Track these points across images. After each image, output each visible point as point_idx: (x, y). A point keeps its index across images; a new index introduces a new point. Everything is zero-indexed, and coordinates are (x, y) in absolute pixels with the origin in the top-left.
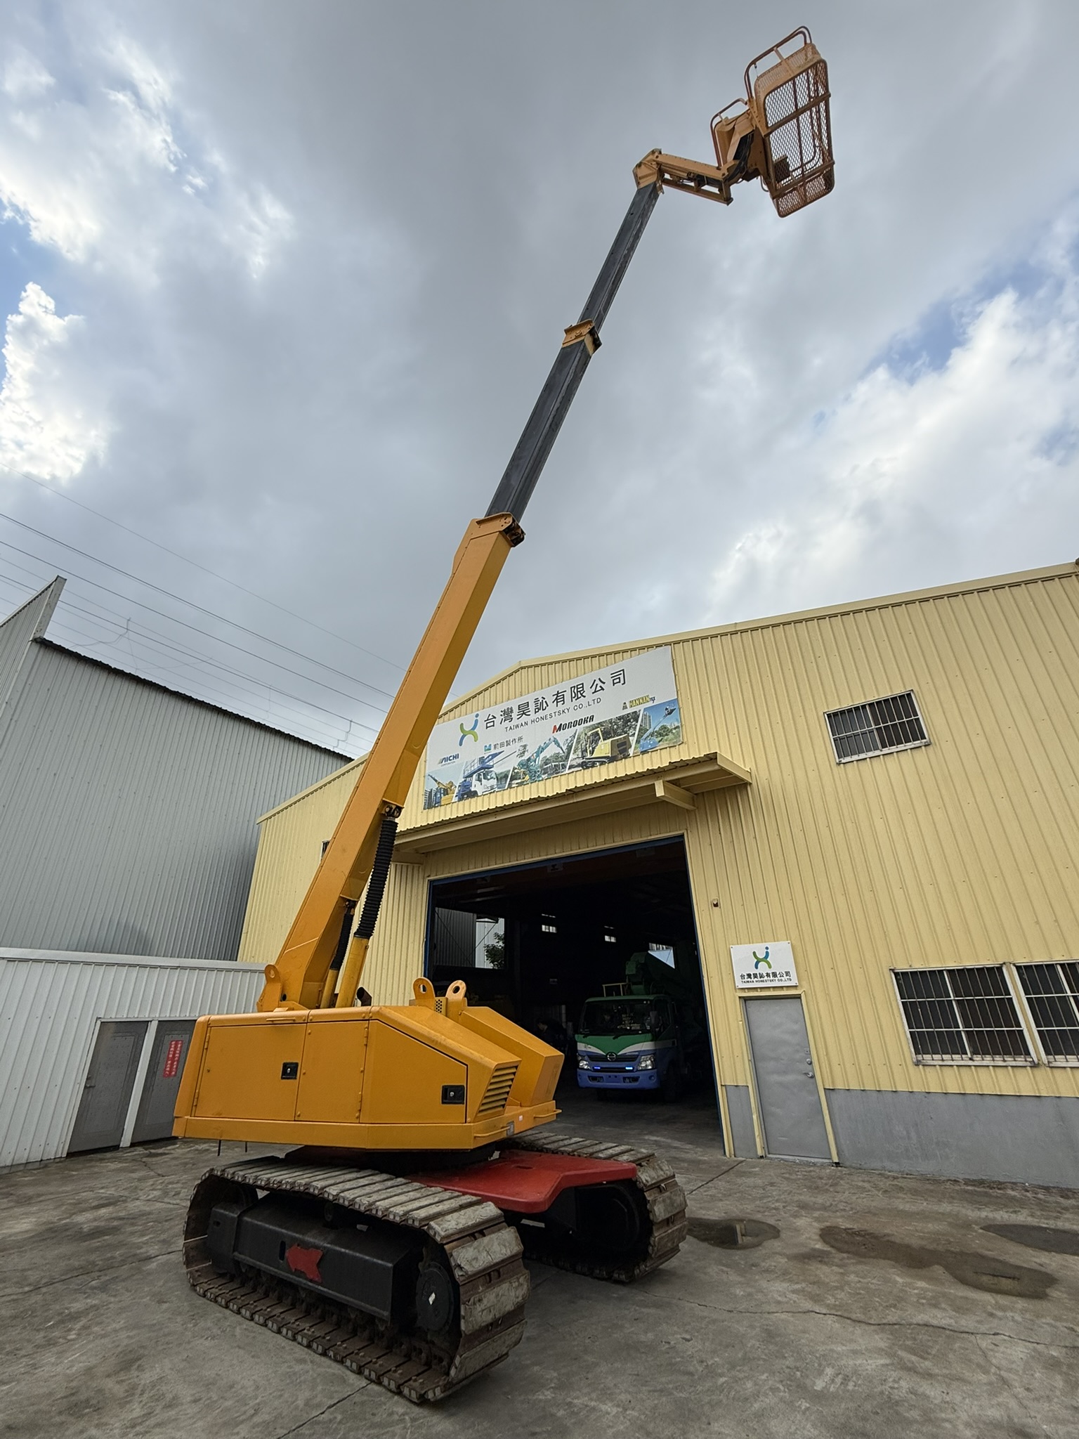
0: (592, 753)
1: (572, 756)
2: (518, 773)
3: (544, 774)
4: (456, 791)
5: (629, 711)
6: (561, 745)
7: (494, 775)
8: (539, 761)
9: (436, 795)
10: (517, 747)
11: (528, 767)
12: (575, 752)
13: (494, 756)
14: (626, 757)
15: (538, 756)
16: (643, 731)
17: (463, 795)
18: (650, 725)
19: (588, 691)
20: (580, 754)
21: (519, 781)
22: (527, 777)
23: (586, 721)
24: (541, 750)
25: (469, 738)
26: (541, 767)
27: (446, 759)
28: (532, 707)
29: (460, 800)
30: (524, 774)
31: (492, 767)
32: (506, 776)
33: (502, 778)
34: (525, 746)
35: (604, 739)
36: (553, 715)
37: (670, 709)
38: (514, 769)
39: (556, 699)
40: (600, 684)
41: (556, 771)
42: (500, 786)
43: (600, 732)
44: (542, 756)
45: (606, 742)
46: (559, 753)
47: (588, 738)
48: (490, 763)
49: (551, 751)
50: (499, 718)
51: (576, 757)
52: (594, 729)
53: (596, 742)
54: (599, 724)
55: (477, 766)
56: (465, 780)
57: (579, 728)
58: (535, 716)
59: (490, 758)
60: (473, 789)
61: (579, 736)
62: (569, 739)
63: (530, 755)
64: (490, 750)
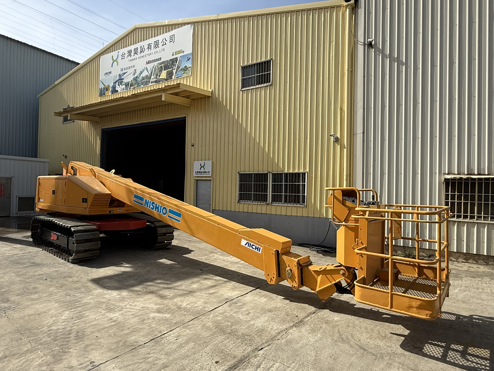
0: (159, 76)
1: (152, 77)
2: (133, 83)
3: (142, 85)
4: (111, 90)
5: (175, 57)
6: (149, 71)
7: (124, 83)
8: (140, 78)
9: (103, 90)
10: (132, 70)
11: (136, 80)
12: (153, 75)
13: (124, 73)
14: (171, 80)
15: (140, 76)
16: (178, 67)
17: (113, 92)
18: (181, 65)
19: (160, 44)
20: (155, 76)
21: (133, 87)
22: (136, 86)
24: (141, 73)
25: (115, 63)
26: (141, 81)
28: (139, 50)
29: (112, 94)
30: (135, 84)
31: (123, 79)
33: (127, 85)
34: (135, 70)
35: (164, 70)
36: (146, 55)
37: (189, 58)
38: (132, 81)
39: (148, 47)
40: (165, 41)
41: (147, 83)
42: (126, 89)
43: (163, 66)
44: (141, 76)
45: (165, 71)
46: (147, 75)
47: (159, 69)
48: (123, 77)
49: (145, 74)
50: (127, 55)
51: (154, 77)
52: (161, 65)
53: (161, 71)
54: (163, 62)
55: (118, 78)
56: (114, 85)
57: (156, 63)
58: (139, 55)
59: (123, 74)
60: (117, 89)
61: (155, 67)
62: (152, 69)
63: (137, 75)
64: (123, 70)
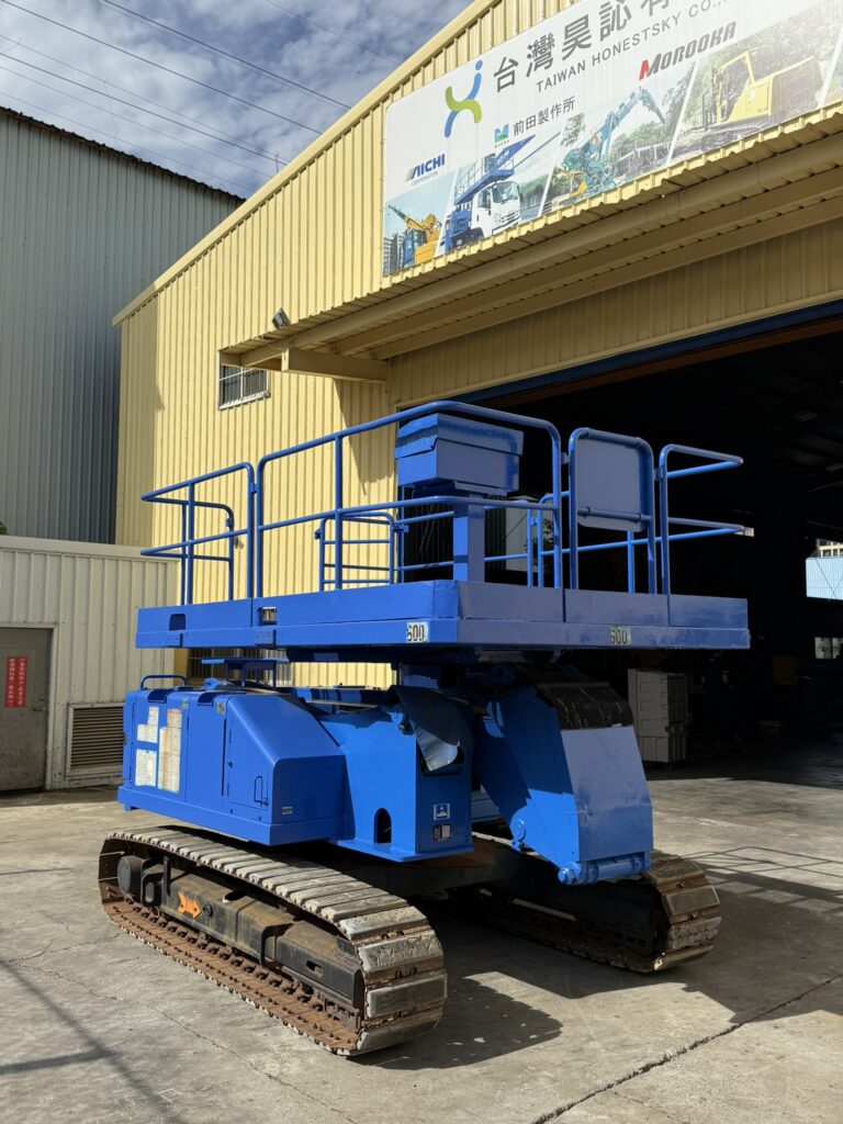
0: (727, 112)
1: (681, 126)
2: (563, 179)
3: (619, 175)
4: (442, 233)
6: (658, 104)
7: (514, 191)
8: (609, 148)
9: (404, 244)
10: (561, 122)
11: (584, 163)
12: (688, 115)
13: (517, 147)
15: (606, 135)
17: (454, 240)
20: (700, 119)
21: (566, 197)
22: (584, 186)
24: (613, 121)
25: (465, 115)
26: (613, 160)
28: (595, 26)
29: (450, 250)
30: (578, 180)
31: (511, 173)
32: (539, 190)
33: (531, 194)
34: (578, 119)
35: (757, 77)
36: (641, 36)
38: (556, 171)
41: (644, 165)
42: (529, 212)
43: (748, 61)
44: (615, 134)
45: (760, 82)
46: (652, 124)
47: (720, 78)
48: (508, 166)
49: (639, 117)
50: (524, 64)
51: (691, 126)
52: (733, 56)
53: (737, 86)
54: (747, 41)
55: (479, 176)
56: (458, 210)
57: (700, 58)
58: (597, 47)
59: (506, 154)
60: (474, 225)
61: (700, 76)
62: (677, 88)
63: (590, 136)
64: (505, 136)
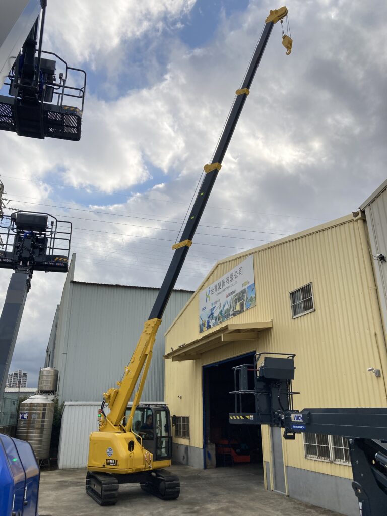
0: (236, 309)
1: (231, 310)
2: (219, 317)
3: (225, 318)
4: (206, 325)
5: (244, 288)
6: (228, 304)
7: (214, 318)
8: (224, 312)
9: (202, 326)
10: (218, 304)
11: (221, 314)
12: (232, 308)
13: (214, 308)
14: (243, 311)
16: (247, 298)
17: (208, 327)
18: (248, 296)
19: (234, 277)
21: (220, 321)
22: (222, 320)
23: (234, 293)
25: (208, 299)
26: (224, 315)
27: (203, 309)
28: (221, 285)
29: (208, 329)
30: (221, 318)
31: (214, 314)
33: (216, 319)
34: (220, 304)
36: (226, 289)
37: (253, 288)
38: (218, 315)
39: (227, 281)
40: (237, 274)
41: (227, 317)
42: (216, 323)
43: (237, 298)
44: (224, 309)
45: (239, 303)
47: (235, 301)
48: (213, 312)
49: (227, 307)
50: (214, 289)
53: (236, 303)
54: (237, 294)
55: (210, 314)
56: (208, 320)
57: (232, 296)
58: (222, 289)
60: (210, 324)
61: (232, 300)
62: (230, 301)
63: (222, 308)
64: (213, 305)
